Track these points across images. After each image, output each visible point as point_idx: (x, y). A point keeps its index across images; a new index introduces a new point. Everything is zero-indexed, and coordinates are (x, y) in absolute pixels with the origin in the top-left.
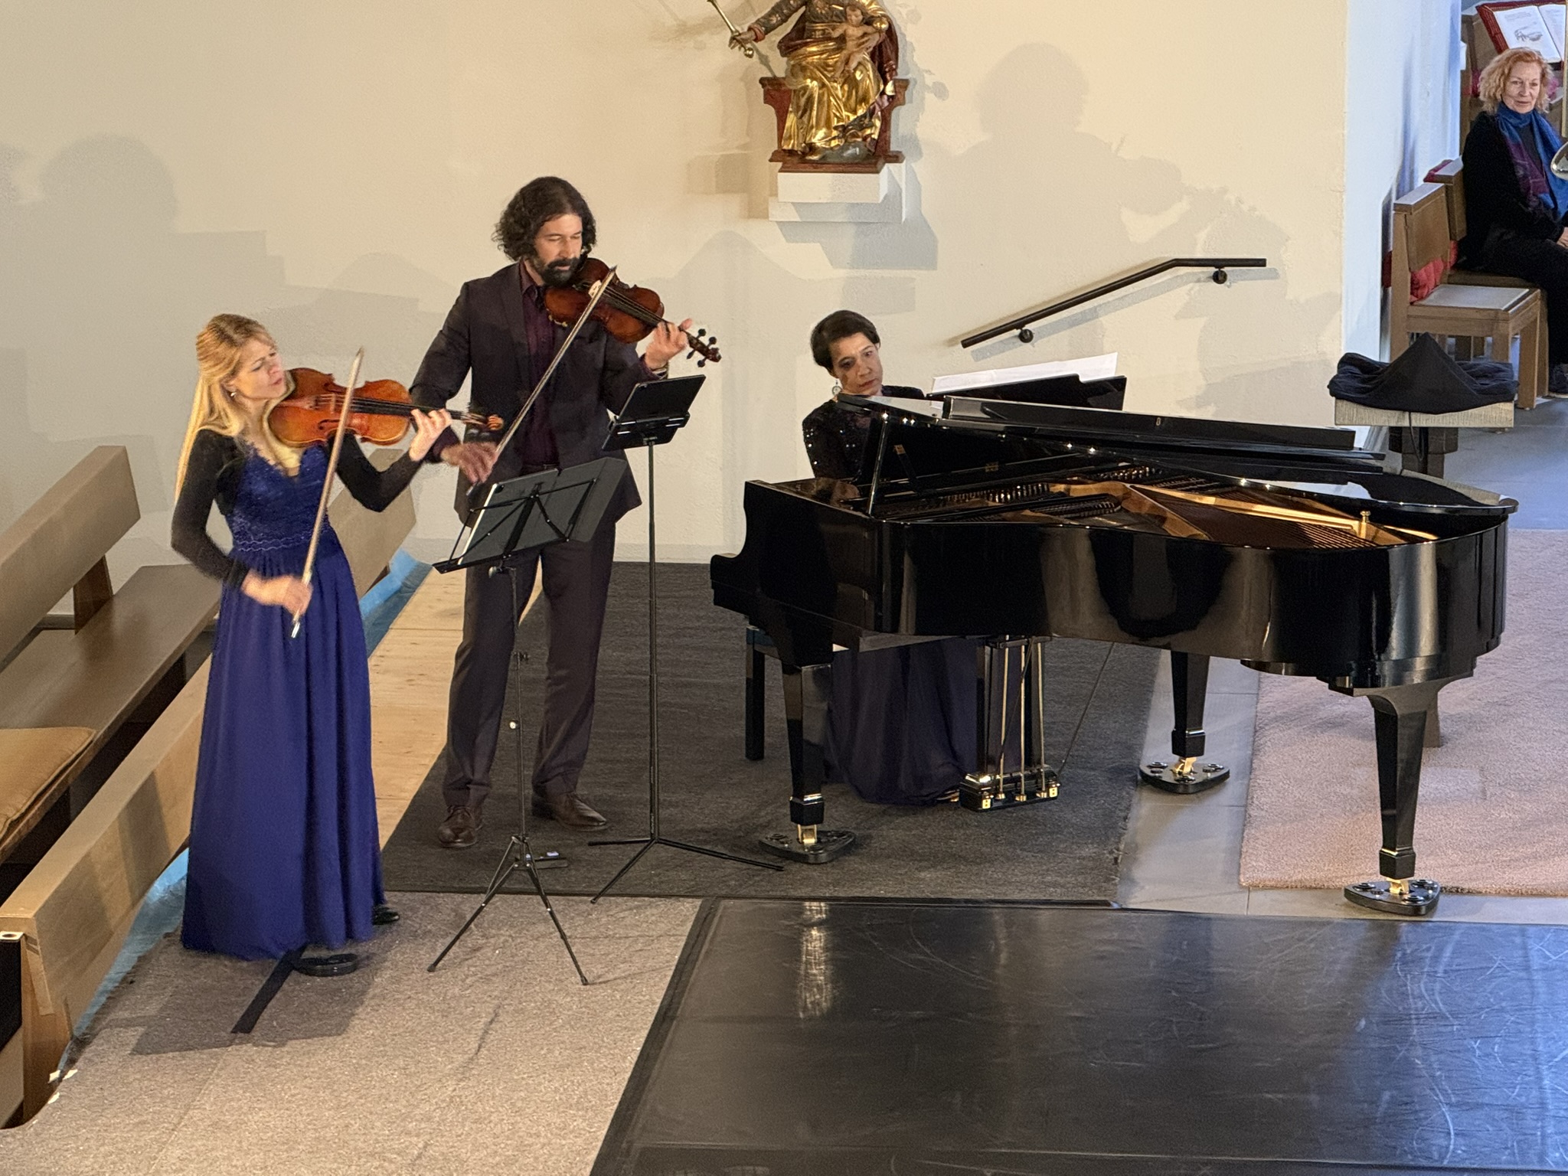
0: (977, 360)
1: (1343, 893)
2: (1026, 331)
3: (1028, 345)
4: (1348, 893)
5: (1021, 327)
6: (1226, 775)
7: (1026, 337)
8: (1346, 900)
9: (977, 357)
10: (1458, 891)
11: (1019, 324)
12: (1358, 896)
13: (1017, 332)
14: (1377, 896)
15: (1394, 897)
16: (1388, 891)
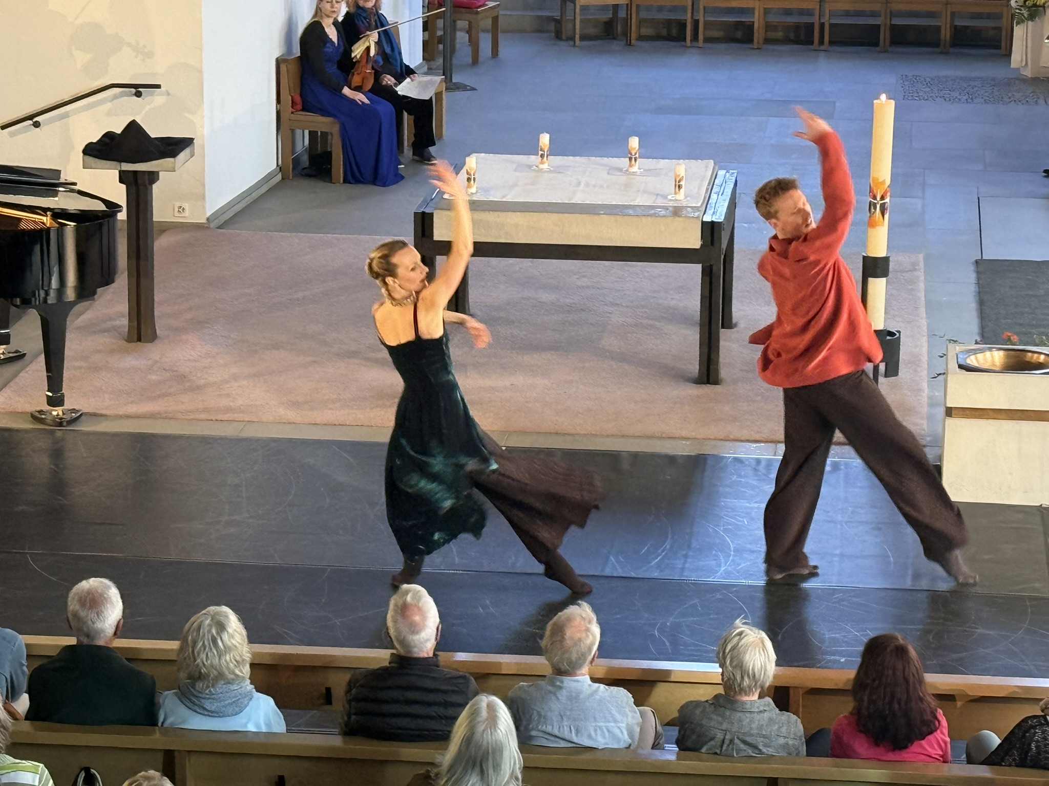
0: (11, 136)
1: (30, 415)
2: (36, 121)
3: (37, 129)
4: (33, 416)
5: (32, 118)
6: (24, 355)
7: (37, 125)
8: (31, 419)
9: (12, 135)
10: (95, 415)
11: (30, 117)
12: (37, 417)
13: (30, 122)
14: (43, 416)
15: (54, 416)
16: (51, 414)
